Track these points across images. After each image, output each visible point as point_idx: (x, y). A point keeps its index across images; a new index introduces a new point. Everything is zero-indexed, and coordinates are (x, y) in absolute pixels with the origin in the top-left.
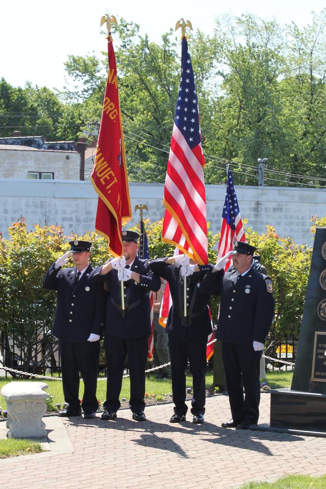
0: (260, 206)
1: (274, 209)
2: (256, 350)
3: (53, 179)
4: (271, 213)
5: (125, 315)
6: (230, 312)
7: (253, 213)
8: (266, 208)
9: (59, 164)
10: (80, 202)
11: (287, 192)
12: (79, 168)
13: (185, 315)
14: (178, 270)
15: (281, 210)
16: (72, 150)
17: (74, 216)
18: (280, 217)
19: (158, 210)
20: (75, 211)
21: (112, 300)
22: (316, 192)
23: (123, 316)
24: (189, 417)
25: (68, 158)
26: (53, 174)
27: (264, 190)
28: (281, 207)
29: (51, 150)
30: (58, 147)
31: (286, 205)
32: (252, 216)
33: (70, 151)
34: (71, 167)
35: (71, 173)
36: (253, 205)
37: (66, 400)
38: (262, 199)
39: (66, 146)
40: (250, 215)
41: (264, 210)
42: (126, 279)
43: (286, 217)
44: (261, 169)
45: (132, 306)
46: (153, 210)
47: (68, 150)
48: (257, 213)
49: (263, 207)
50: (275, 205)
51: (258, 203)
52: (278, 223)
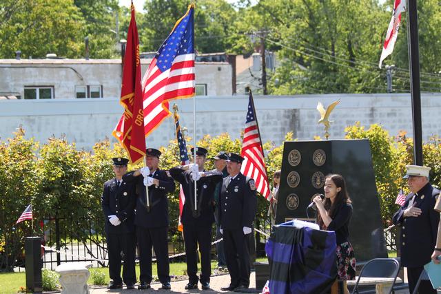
0: (374, 112)
1: (389, 115)
2: (245, 233)
3: (206, 94)
4: (386, 118)
5: (151, 210)
6: (225, 207)
7: (368, 119)
8: (381, 114)
9: (211, 76)
10: (206, 115)
11: (399, 98)
12: (231, 78)
13: (196, 209)
14: (189, 176)
15: (395, 114)
16: (223, 61)
17: (201, 128)
18: (394, 121)
19: (279, 120)
20: (201, 124)
21: (141, 200)
22: (429, 97)
23: (148, 210)
24: (200, 285)
25: (219, 69)
26: (206, 85)
27: (378, 98)
28: (394, 112)
29: (203, 62)
30: (210, 59)
31: (400, 110)
32: (368, 122)
33: (222, 63)
34: (223, 78)
35: (224, 84)
36: (368, 112)
37: (111, 277)
38: (376, 105)
39: (218, 58)
40: (366, 120)
41: (379, 115)
42: (150, 184)
43: (400, 121)
44: (389, 75)
45: (154, 203)
46: (274, 120)
47: (220, 61)
48: (371, 119)
49: (377, 112)
50: (389, 110)
51: (372, 110)
52: (393, 127)
